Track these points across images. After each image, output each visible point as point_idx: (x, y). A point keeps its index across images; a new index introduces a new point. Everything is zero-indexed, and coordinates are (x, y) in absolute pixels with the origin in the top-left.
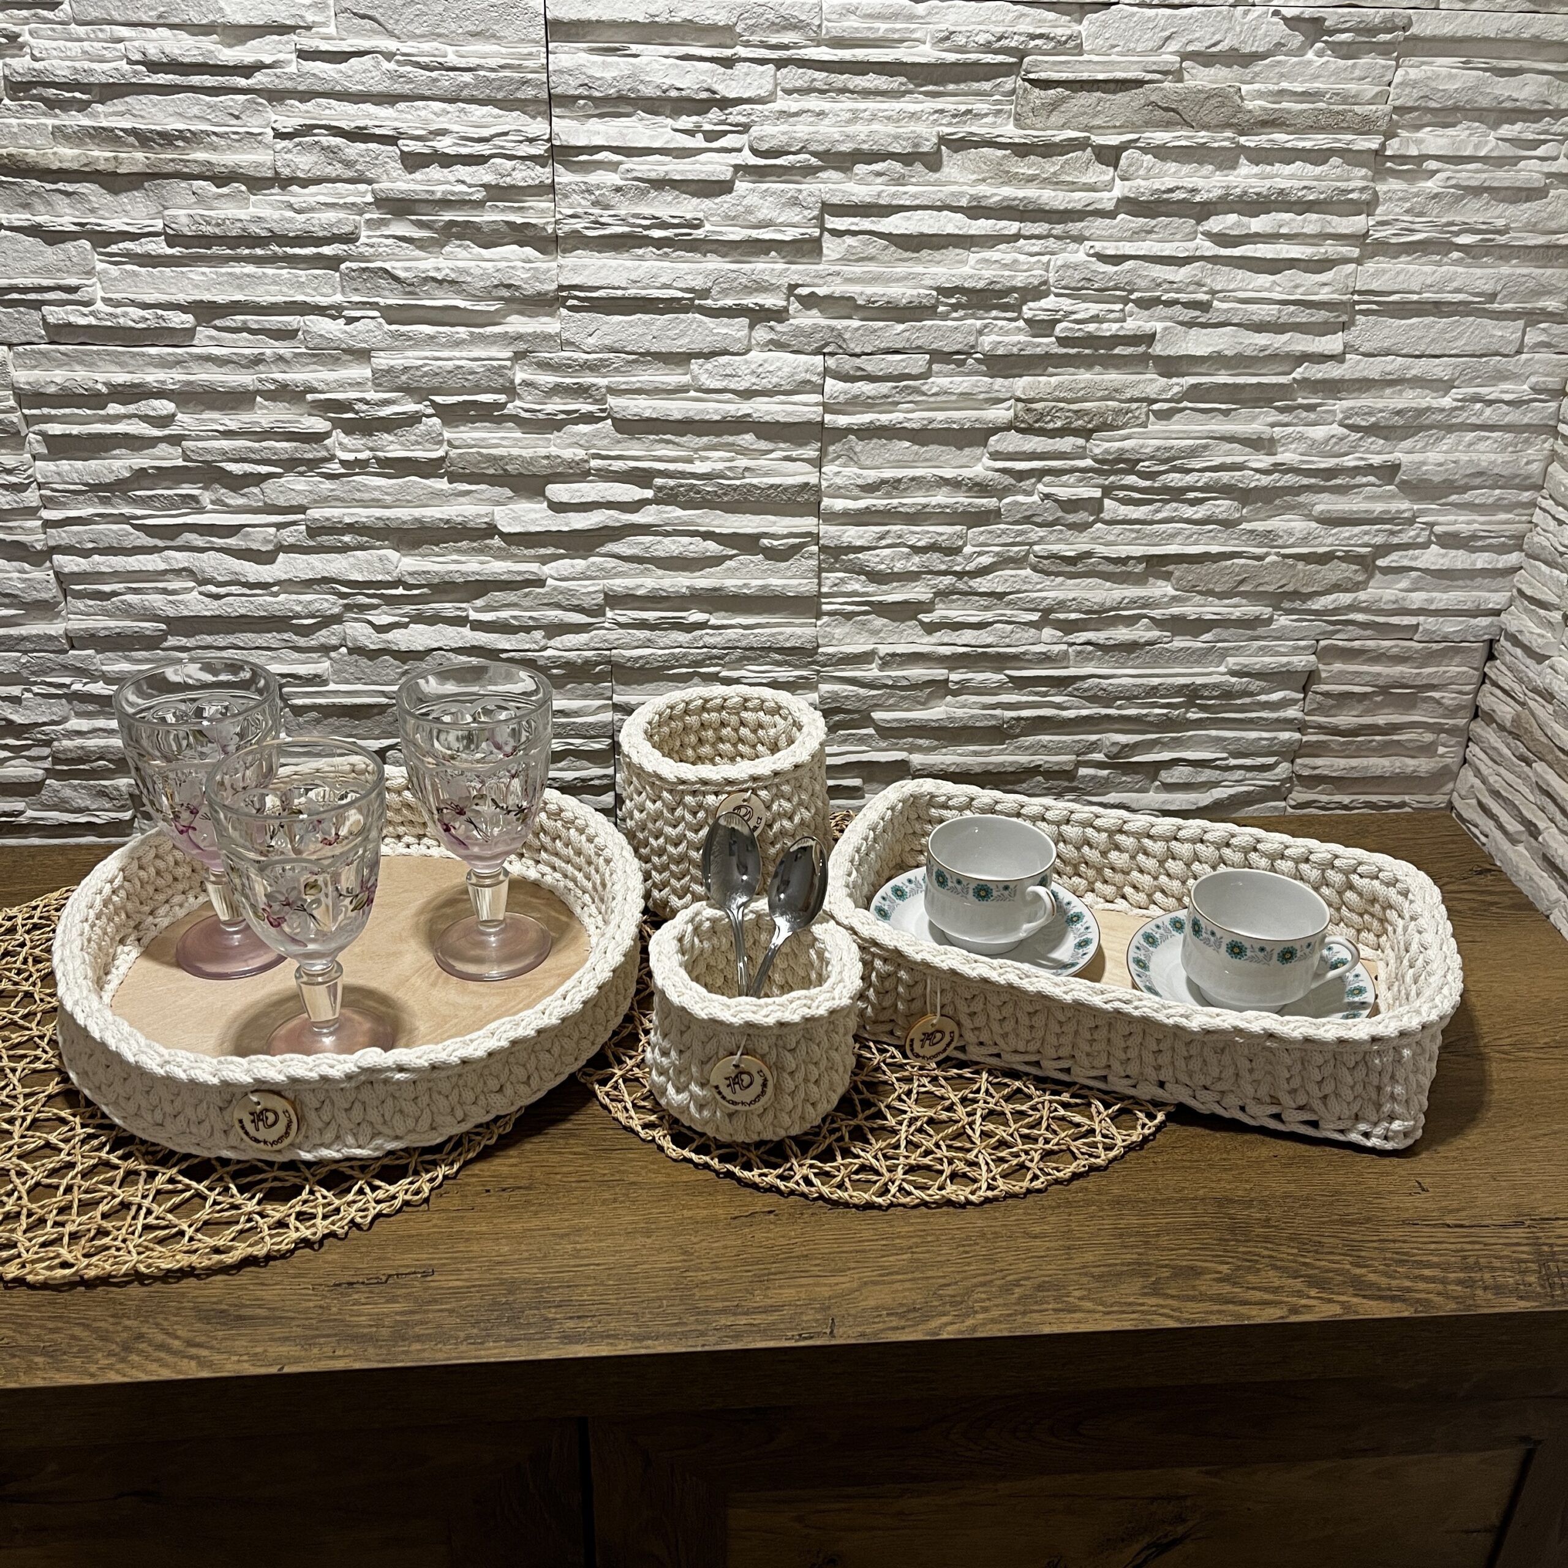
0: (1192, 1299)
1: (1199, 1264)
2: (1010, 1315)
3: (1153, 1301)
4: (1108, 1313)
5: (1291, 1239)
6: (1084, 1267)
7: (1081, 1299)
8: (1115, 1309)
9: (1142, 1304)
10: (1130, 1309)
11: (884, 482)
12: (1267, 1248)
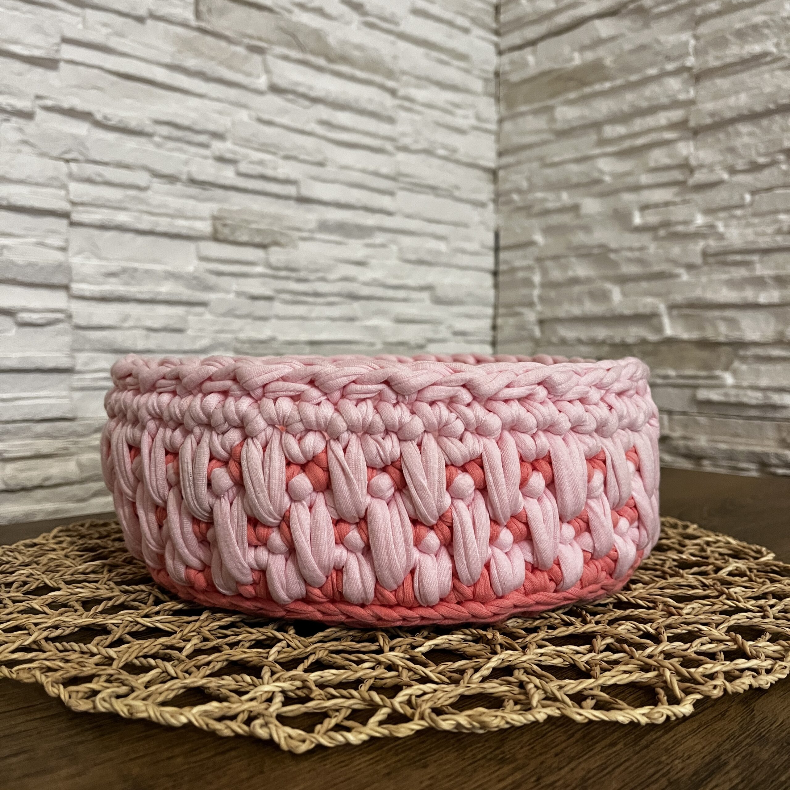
11: (124, 271)
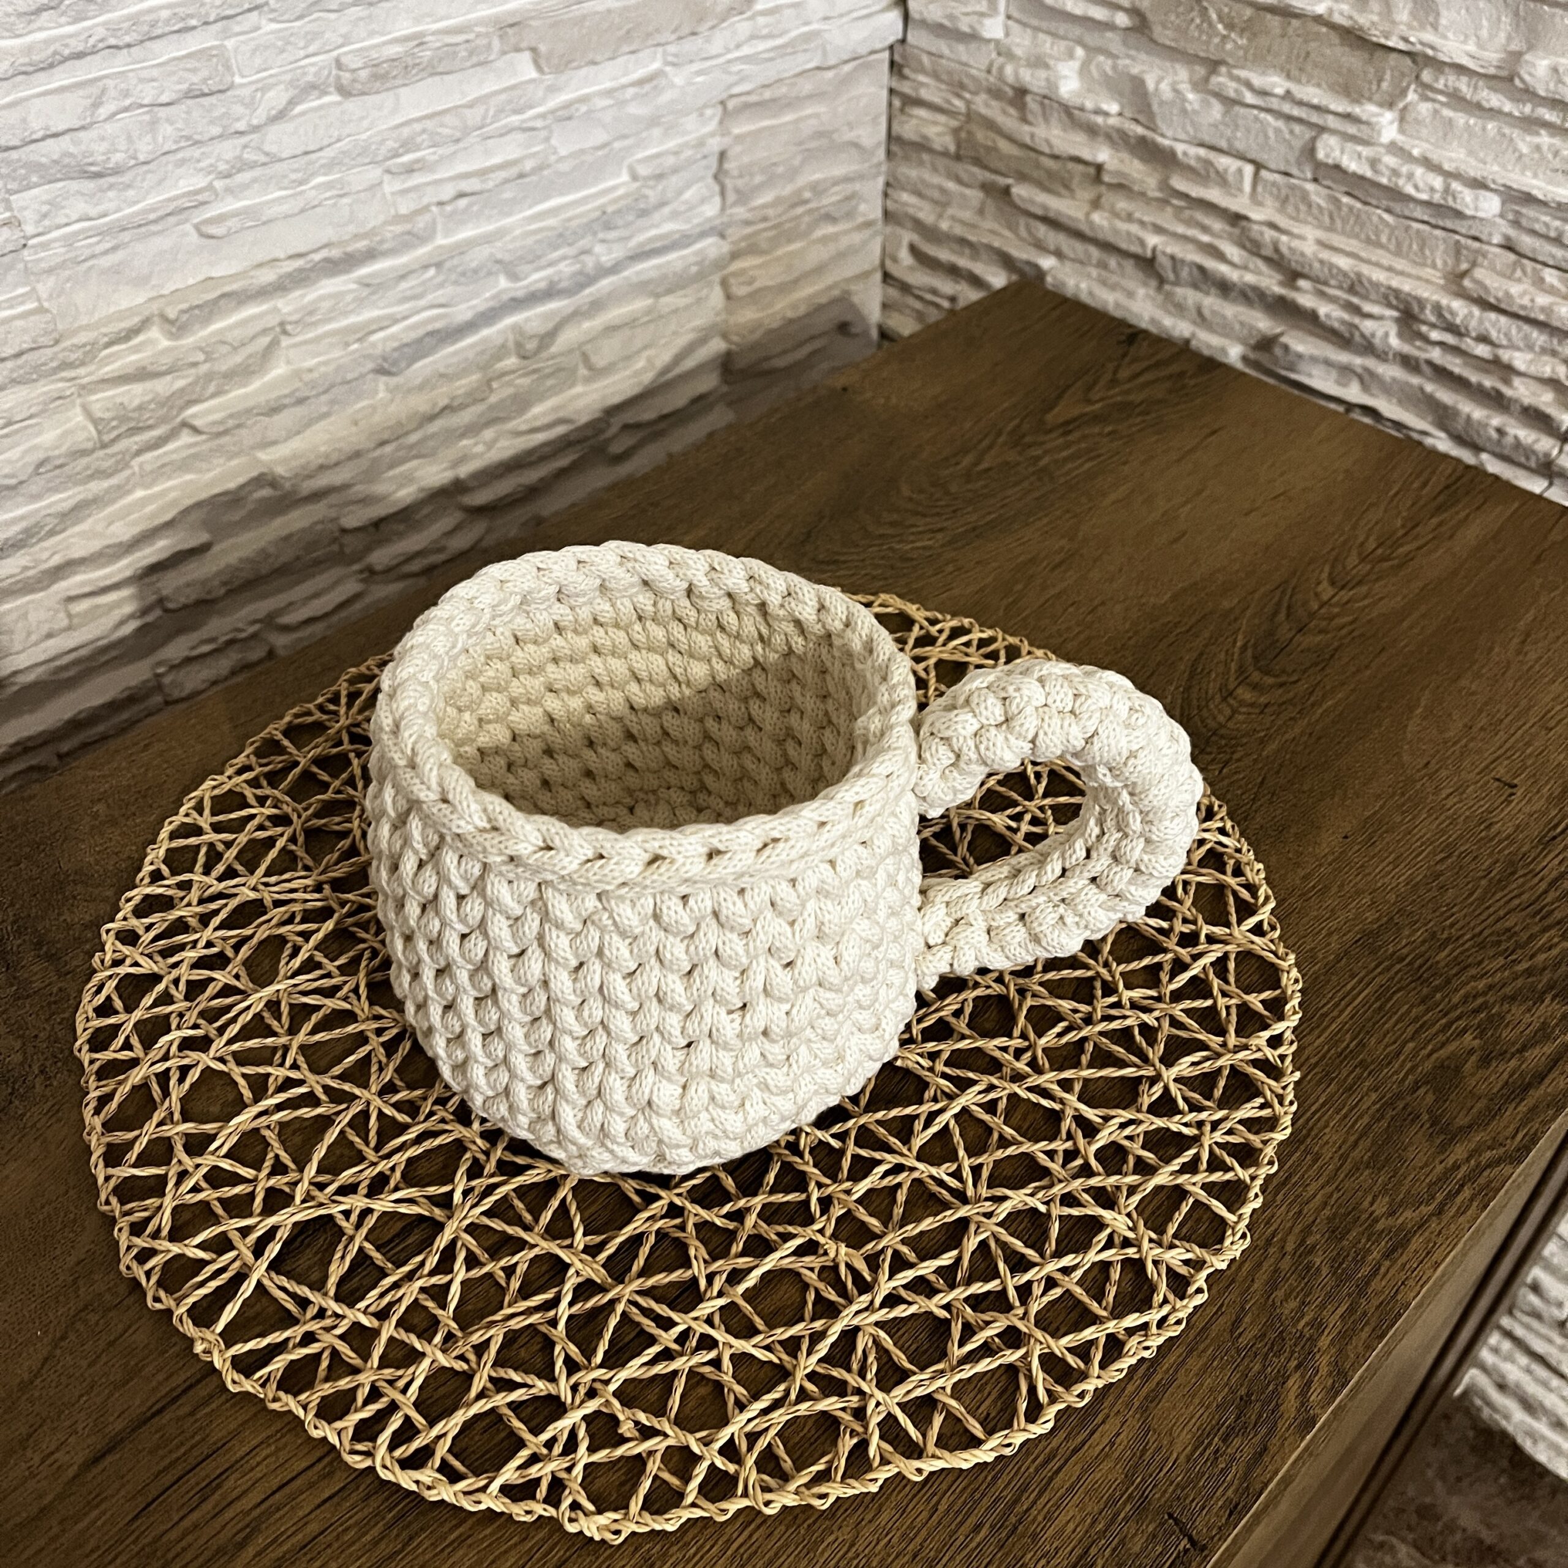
0: (1492, 1113)
1: (1443, 1053)
2: (1351, 1310)
3: (1459, 1152)
4: (1440, 1212)
5: (1482, 946)
6: (1344, 1158)
7: (1392, 1213)
8: (1439, 1197)
9: (1456, 1167)
10: (1452, 1186)
12: (1474, 978)
